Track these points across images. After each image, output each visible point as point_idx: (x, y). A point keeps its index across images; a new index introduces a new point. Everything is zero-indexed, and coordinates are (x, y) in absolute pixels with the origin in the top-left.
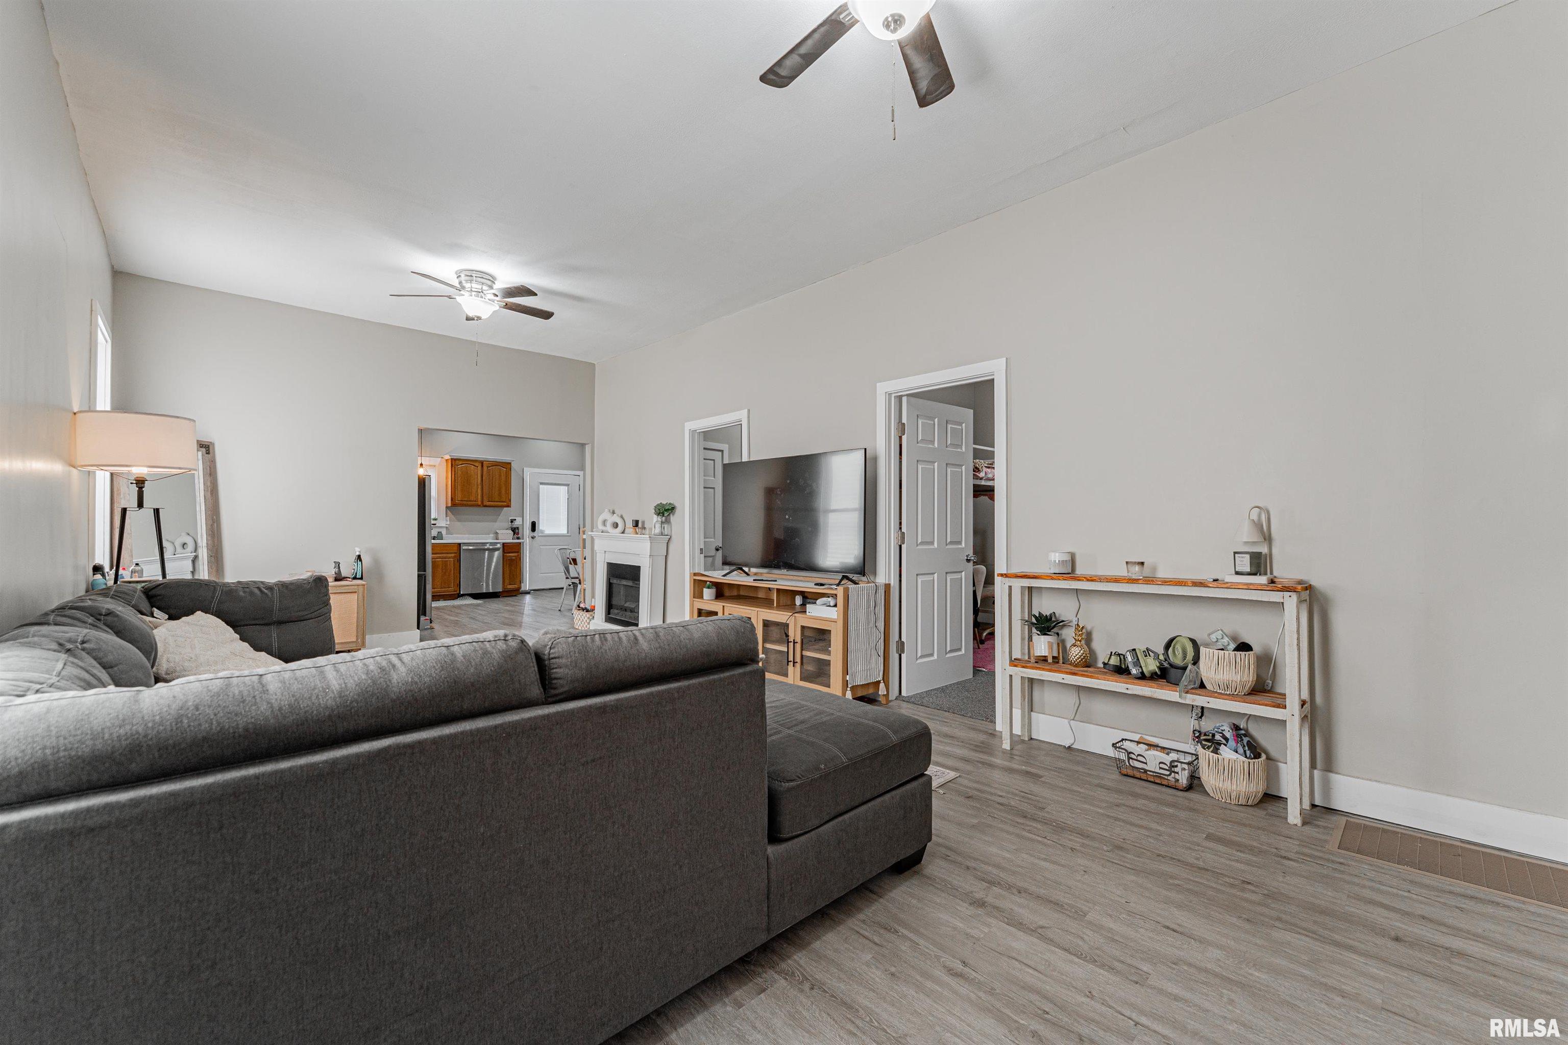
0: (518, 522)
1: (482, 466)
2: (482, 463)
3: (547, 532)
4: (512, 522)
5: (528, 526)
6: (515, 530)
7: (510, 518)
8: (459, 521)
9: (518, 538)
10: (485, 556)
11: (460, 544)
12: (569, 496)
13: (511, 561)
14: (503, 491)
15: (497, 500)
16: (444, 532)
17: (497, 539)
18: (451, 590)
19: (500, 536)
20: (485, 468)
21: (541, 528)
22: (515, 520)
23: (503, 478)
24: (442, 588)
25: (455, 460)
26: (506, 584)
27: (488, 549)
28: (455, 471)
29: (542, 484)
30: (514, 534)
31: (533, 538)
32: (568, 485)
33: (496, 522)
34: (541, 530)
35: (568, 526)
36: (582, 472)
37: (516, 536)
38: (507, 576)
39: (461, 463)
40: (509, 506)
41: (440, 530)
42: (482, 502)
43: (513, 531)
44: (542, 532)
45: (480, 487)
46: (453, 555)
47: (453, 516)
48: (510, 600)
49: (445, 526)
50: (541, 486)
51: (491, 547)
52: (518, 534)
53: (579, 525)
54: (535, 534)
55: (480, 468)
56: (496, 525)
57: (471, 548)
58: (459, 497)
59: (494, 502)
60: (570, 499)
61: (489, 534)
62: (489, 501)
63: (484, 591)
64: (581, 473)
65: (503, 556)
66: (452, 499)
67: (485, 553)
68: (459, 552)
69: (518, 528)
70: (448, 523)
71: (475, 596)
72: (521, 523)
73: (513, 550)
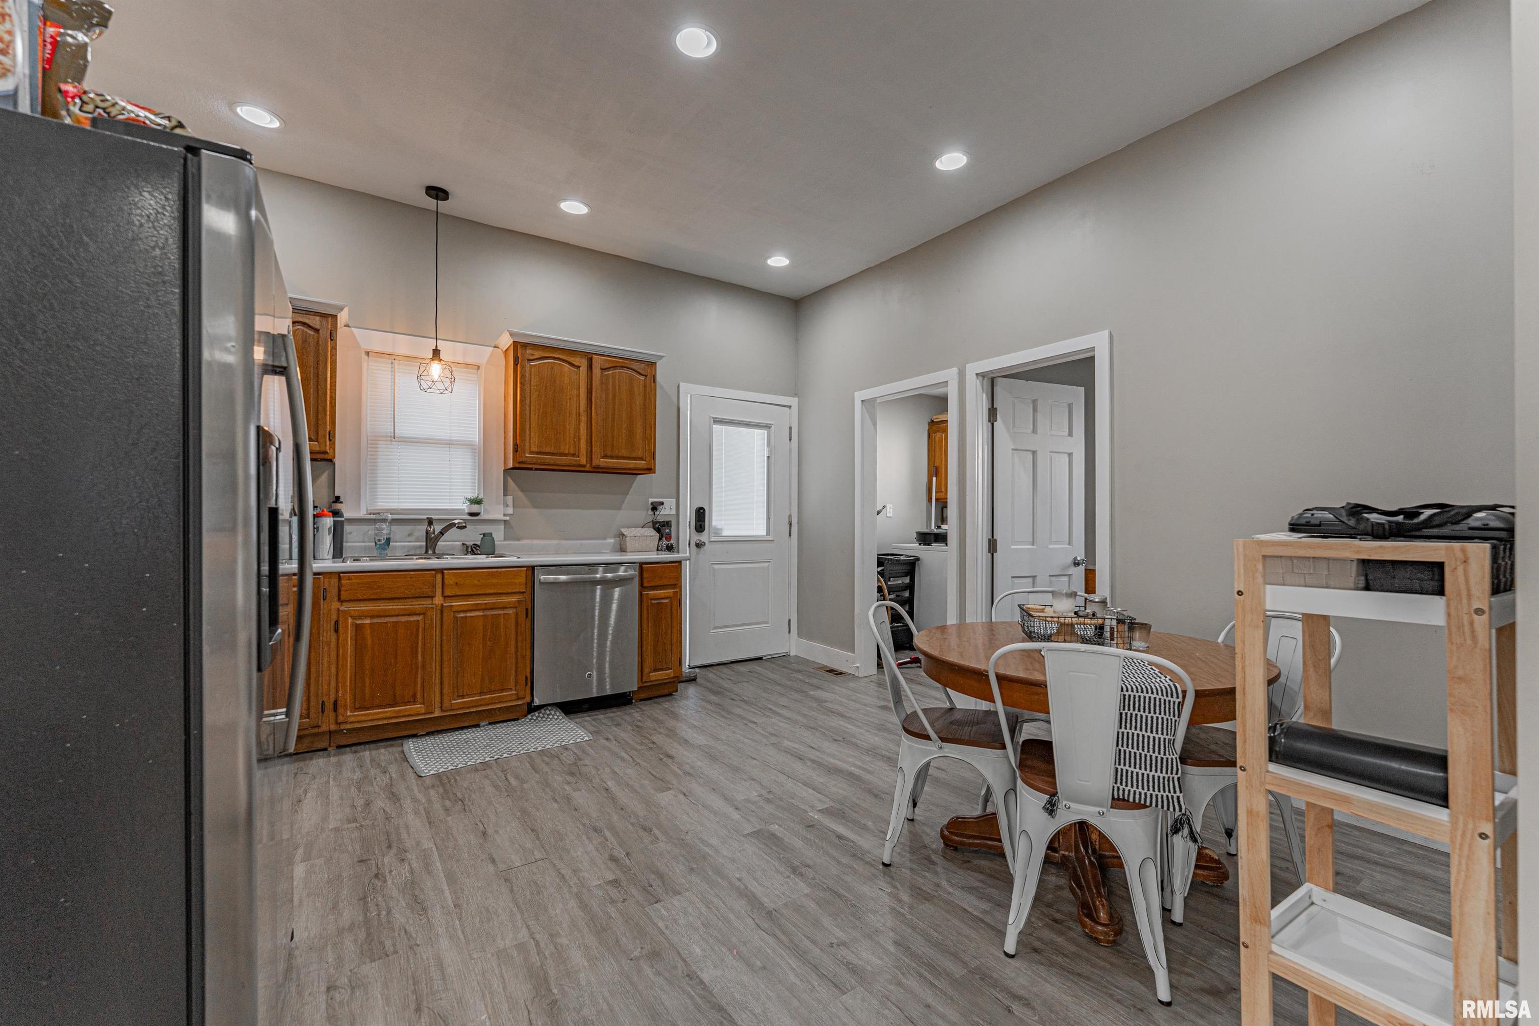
0: (667, 511)
1: (590, 367)
2: (589, 357)
3: (729, 531)
4: (654, 508)
5: (687, 516)
6: (662, 528)
7: (651, 500)
8: (536, 506)
9: (670, 548)
10: (594, 598)
11: (532, 568)
12: (770, 451)
13: (659, 608)
14: (639, 431)
15: (624, 453)
16: (498, 534)
17: (622, 550)
18: (509, 697)
19: (629, 544)
20: (597, 371)
21: (714, 523)
22: (662, 503)
23: (639, 400)
24: (481, 693)
25: (525, 346)
26: (646, 670)
27: (603, 582)
28: (523, 376)
29: (717, 421)
30: (660, 539)
31: (699, 545)
32: (768, 427)
33: (619, 508)
34: (716, 528)
35: (768, 518)
36: (796, 399)
37: (665, 542)
38: (648, 648)
39: (538, 354)
40: (650, 470)
41: (487, 529)
42: (590, 458)
43: (658, 530)
44: (717, 532)
45: (584, 418)
46: (514, 599)
47: (520, 494)
48: (654, 710)
49: (502, 517)
50: (716, 427)
51: (610, 575)
52: (669, 537)
53: (790, 516)
54: (704, 537)
55: (584, 369)
56: (622, 515)
57: (563, 578)
58: (533, 443)
59: (618, 458)
60: (772, 459)
61: (605, 539)
62: (605, 457)
63: (595, 695)
64: (793, 401)
65: (641, 594)
66: (516, 450)
67: (594, 592)
68: (529, 589)
69: (667, 524)
70: (510, 510)
71: (570, 708)
72: (674, 512)
73: (665, 582)
